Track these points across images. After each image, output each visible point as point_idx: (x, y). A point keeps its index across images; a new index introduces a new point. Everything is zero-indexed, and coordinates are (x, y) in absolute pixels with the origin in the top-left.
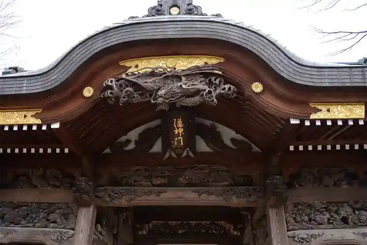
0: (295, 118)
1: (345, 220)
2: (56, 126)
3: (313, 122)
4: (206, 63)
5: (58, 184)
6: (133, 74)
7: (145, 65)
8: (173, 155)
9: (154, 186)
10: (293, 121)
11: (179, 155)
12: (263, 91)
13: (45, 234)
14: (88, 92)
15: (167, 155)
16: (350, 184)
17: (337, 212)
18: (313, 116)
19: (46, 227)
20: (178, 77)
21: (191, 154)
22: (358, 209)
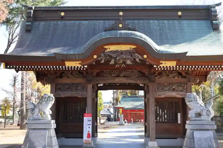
0: (155, 65)
1: (174, 89)
2: (86, 66)
3: (160, 67)
4: (131, 48)
5: (78, 76)
6: (108, 52)
7: (113, 48)
8: (118, 66)
9: (112, 77)
10: (155, 66)
11: (120, 66)
12: (147, 57)
13: (76, 93)
14: (95, 57)
15: (116, 66)
16: (178, 77)
17: (172, 87)
18: (160, 65)
19: (77, 91)
20: (122, 52)
21: (124, 66)
22: (179, 86)
